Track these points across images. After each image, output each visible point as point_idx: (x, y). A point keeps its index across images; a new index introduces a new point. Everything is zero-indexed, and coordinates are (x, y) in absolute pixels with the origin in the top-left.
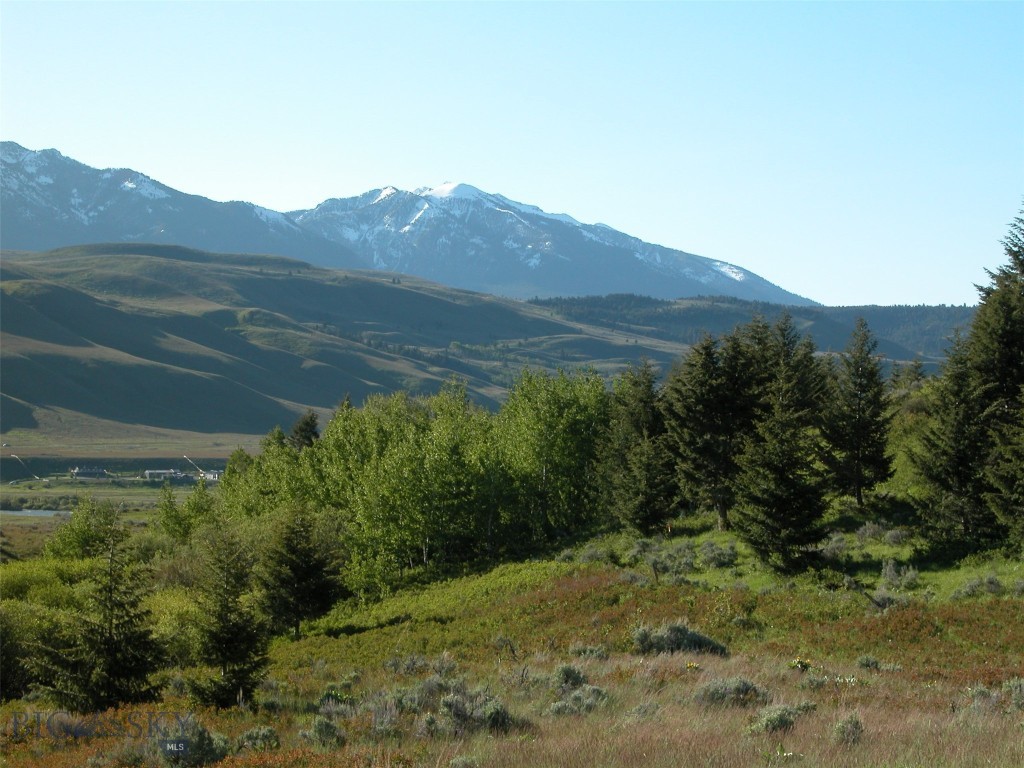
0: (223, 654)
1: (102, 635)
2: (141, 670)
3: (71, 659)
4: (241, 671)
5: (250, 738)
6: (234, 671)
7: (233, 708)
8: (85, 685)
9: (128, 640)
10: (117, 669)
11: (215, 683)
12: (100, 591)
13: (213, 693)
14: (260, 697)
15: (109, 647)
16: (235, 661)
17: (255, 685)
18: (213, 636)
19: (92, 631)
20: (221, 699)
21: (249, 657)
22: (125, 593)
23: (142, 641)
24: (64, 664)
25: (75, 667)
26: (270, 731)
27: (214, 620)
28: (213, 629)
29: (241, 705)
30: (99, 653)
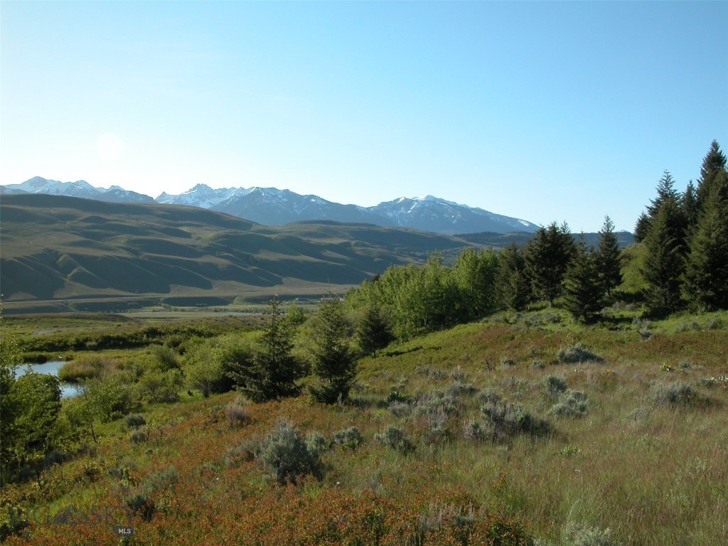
0: (329, 371)
1: (269, 359)
2: (289, 378)
3: (254, 372)
4: (341, 380)
5: (338, 437)
6: (336, 381)
7: (335, 405)
8: (260, 386)
9: (282, 361)
10: (276, 377)
11: (325, 388)
12: (266, 336)
13: (324, 394)
14: (353, 395)
15: (273, 366)
16: (337, 375)
17: (349, 389)
18: (322, 358)
19: (263, 357)
20: (328, 398)
21: (345, 372)
22: (281, 337)
23: (291, 362)
24: (250, 375)
25: (255, 376)
26: (354, 430)
27: (323, 349)
28: (323, 354)
29: (340, 402)
30: (266, 369)
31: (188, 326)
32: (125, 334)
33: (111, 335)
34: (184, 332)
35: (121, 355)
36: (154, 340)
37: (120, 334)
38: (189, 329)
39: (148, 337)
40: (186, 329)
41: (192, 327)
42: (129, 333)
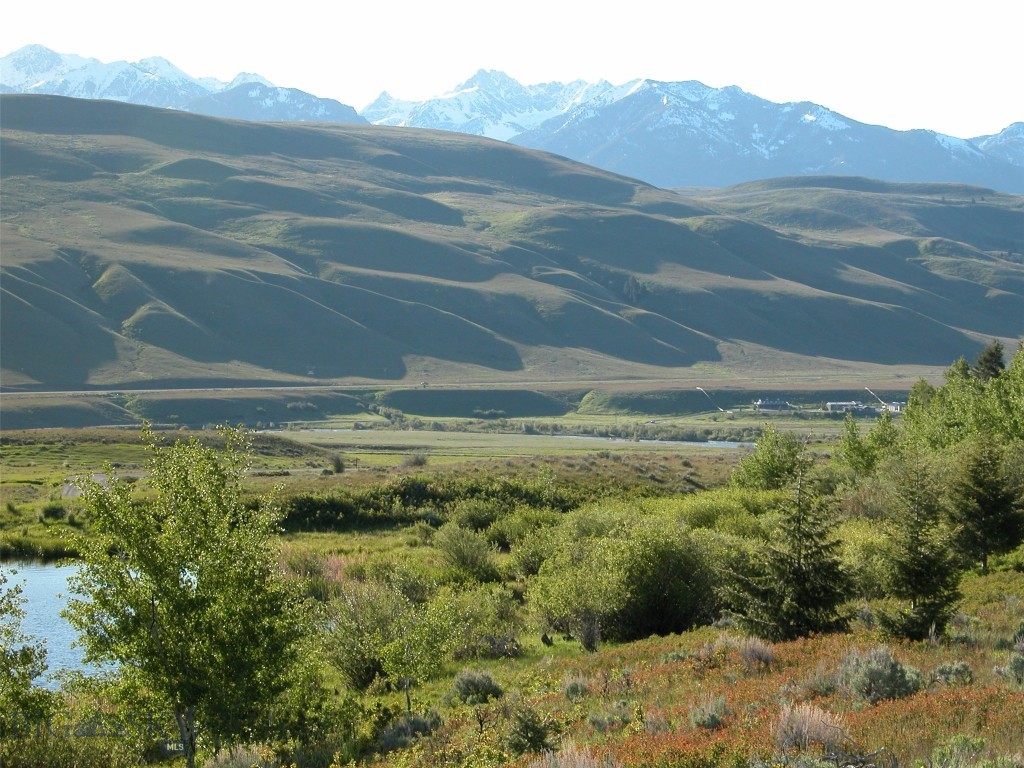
0: (914, 587)
1: (791, 565)
2: (829, 600)
3: (761, 587)
4: (933, 604)
5: (942, 672)
6: (924, 604)
7: (925, 641)
8: (775, 612)
9: (817, 570)
10: (806, 598)
11: (905, 616)
12: (789, 521)
13: (904, 626)
14: (952, 630)
15: (799, 577)
16: (926, 595)
17: (946, 619)
18: (902, 566)
19: (782, 561)
20: (912, 632)
21: (940, 591)
22: (814, 524)
23: (831, 571)
24: (755, 592)
25: (765, 595)
26: (964, 666)
27: (903, 551)
28: (903, 559)
29: (933, 638)
30: (787, 582)
31: (503, 479)
32: (348, 495)
33: (315, 496)
34: (493, 494)
35: (346, 547)
36: (421, 511)
37: (336, 495)
38: (506, 487)
39: (405, 504)
40: (496, 487)
41: (511, 482)
42: (358, 493)
